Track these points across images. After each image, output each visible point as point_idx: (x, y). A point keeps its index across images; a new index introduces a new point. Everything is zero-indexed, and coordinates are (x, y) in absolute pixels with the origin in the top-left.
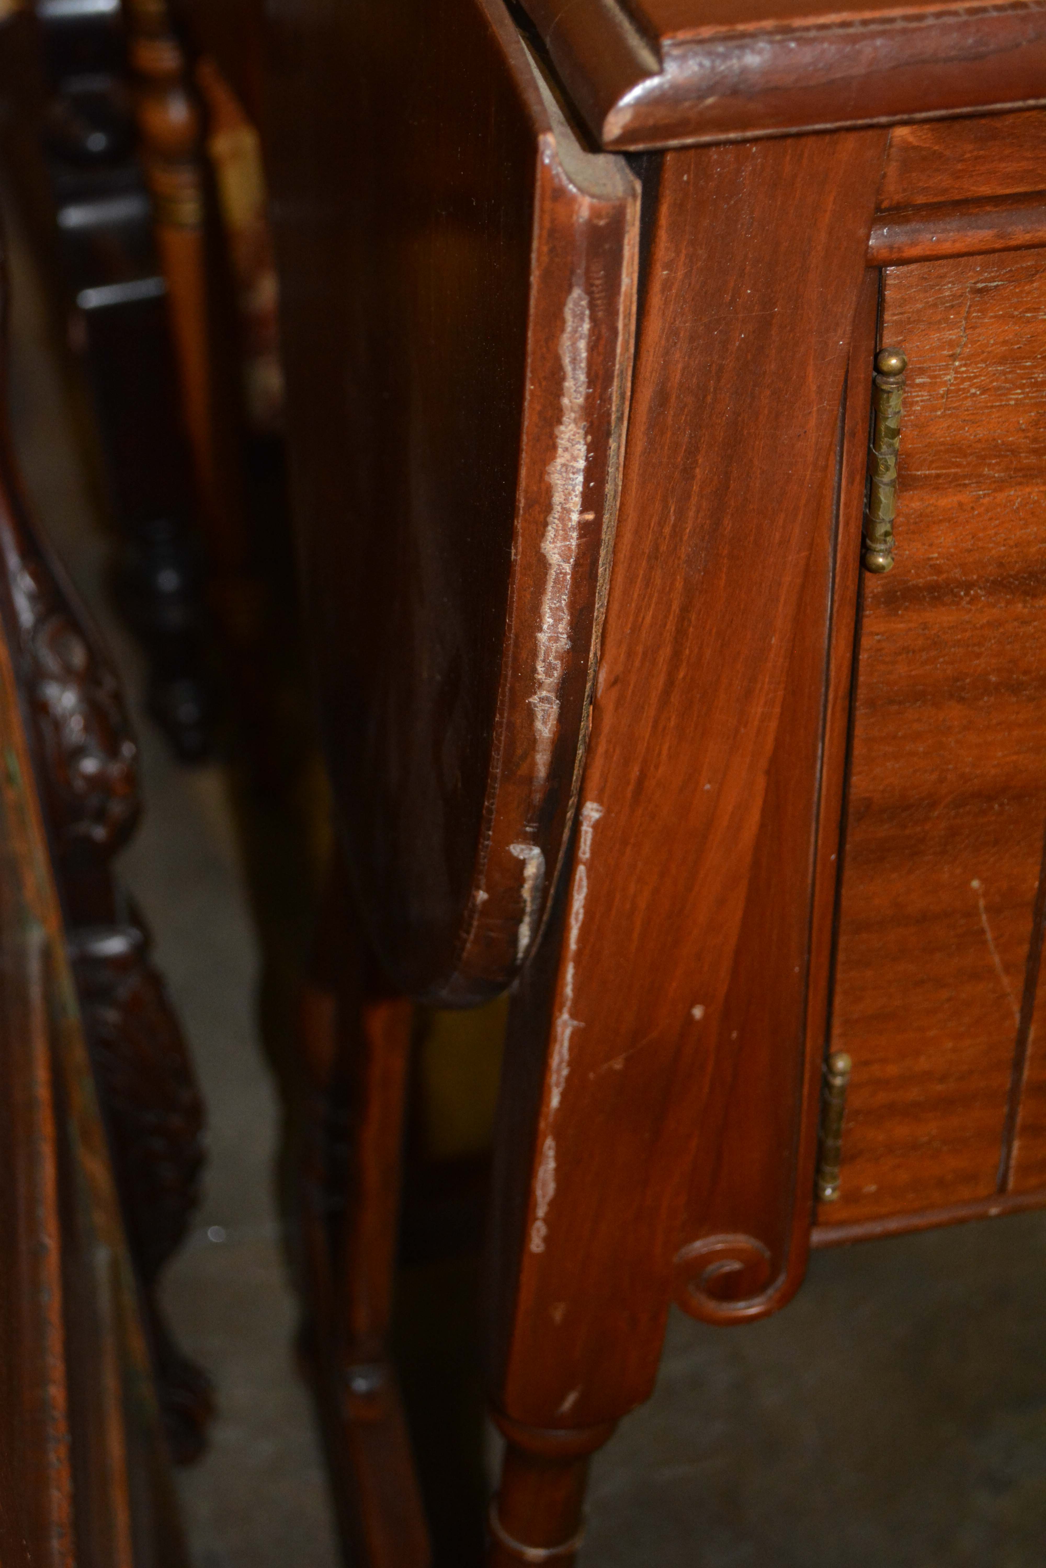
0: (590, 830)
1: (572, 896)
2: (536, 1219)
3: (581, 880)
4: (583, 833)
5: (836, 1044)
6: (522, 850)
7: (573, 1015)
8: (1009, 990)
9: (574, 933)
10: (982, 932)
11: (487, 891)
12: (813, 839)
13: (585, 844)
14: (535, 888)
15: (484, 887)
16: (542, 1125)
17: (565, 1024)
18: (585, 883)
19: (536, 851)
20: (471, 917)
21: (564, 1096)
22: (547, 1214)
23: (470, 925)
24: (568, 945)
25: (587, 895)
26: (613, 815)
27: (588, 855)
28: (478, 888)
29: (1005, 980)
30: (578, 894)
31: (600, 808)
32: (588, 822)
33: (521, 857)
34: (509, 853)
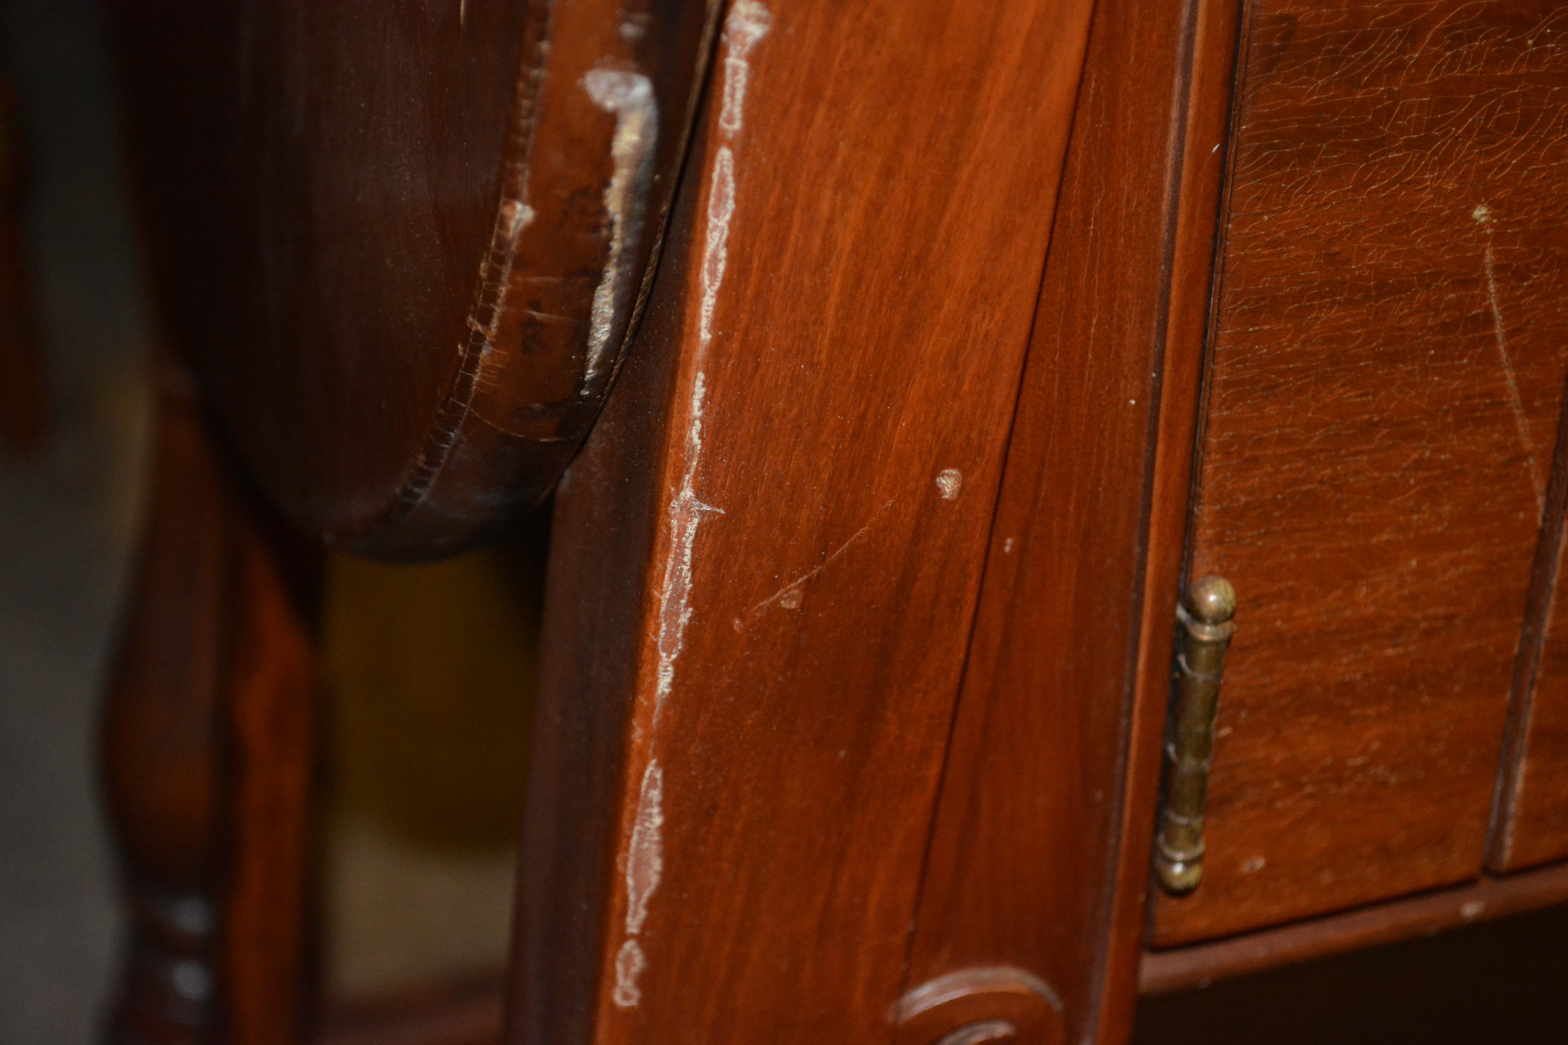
0: (743, 65)
1: (705, 220)
2: (624, 937)
3: (723, 181)
4: (728, 71)
5: (1203, 559)
6: (612, 87)
7: (702, 492)
8: (1528, 445)
9: (708, 304)
10: (1488, 319)
11: (532, 202)
12: (1174, 114)
13: (732, 97)
14: (632, 190)
15: (525, 191)
16: (637, 735)
17: (686, 508)
18: (730, 189)
19: (642, 88)
20: (495, 276)
21: (681, 668)
22: (646, 926)
23: (492, 297)
24: (694, 333)
25: (734, 216)
26: (791, 30)
27: (737, 125)
28: (514, 196)
29: (1523, 424)
30: (717, 216)
31: (764, 13)
32: (739, 48)
33: (610, 104)
34: (583, 95)
